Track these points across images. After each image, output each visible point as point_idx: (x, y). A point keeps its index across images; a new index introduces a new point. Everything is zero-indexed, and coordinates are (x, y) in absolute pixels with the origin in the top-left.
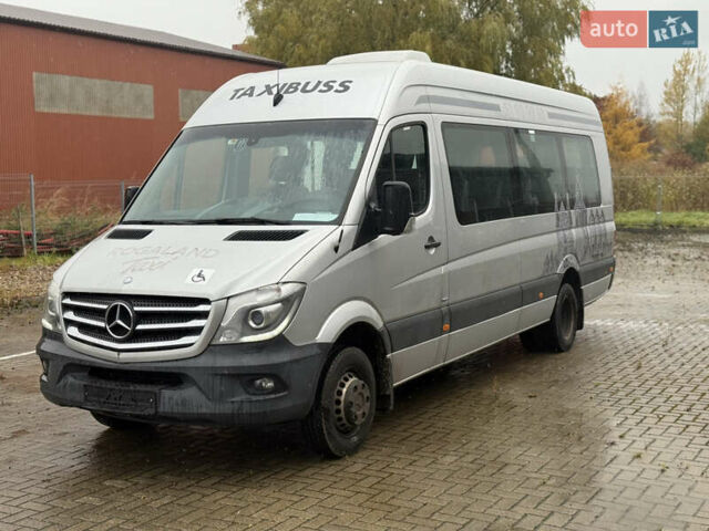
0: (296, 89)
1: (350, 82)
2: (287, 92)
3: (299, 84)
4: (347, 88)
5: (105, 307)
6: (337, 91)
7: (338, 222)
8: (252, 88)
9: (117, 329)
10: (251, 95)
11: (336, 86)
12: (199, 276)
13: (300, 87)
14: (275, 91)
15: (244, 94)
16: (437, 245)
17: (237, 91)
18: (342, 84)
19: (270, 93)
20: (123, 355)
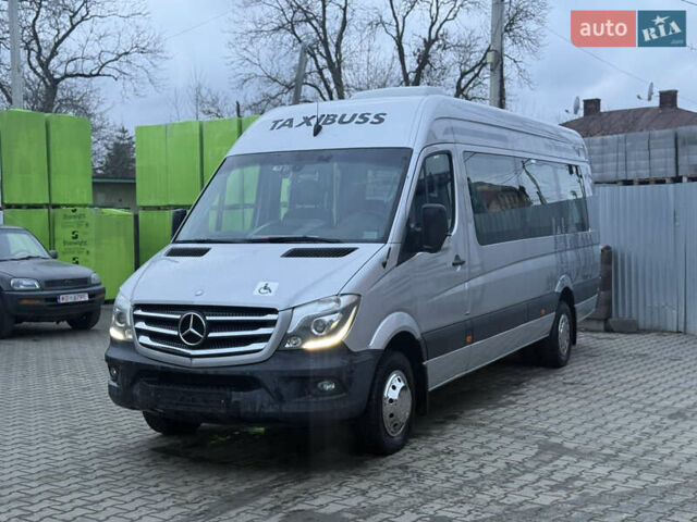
0: (333, 121)
1: (384, 114)
2: (325, 123)
3: (336, 116)
4: (381, 120)
5: (178, 317)
6: (372, 123)
7: (384, 240)
8: (291, 120)
9: (190, 337)
10: (290, 126)
11: (371, 118)
12: (265, 288)
13: (337, 119)
14: (313, 122)
15: (284, 125)
16: (462, 263)
17: (276, 122)
18: (377, 117)
19: (309, 124)
20: (195, 361)
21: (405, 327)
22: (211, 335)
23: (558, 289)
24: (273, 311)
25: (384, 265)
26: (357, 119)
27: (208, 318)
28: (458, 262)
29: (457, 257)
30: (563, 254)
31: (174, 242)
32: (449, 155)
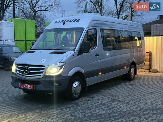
0: (68, 21)
1: (80, 20)
2: (66, 22)
3: (69, 20)
4: (79, 21)
5: (24, 67)
6: (76, 22)
7: (74, 50)
8: (59, 21)
9: (26, 72)
10: (59, 22)
11: (77, 21)
12: (43, 61)
13: (69, 21)
14: (64, 21)
15: (57, 22)
16: (98, 55)
17: (56, 21)
18: (78, 20)
19: (63, 22)
20: (27, 77)
21: (79, 70)
22: (30, 71)
23: (131, 62)
24: (44, 66)
25: (73, 56)
26: (73, 21)
27: (30, 68)
28: (97, 55)
29: (97, 54)
30: (132, 53)
31: (30, 49)
32: (96, 29)
